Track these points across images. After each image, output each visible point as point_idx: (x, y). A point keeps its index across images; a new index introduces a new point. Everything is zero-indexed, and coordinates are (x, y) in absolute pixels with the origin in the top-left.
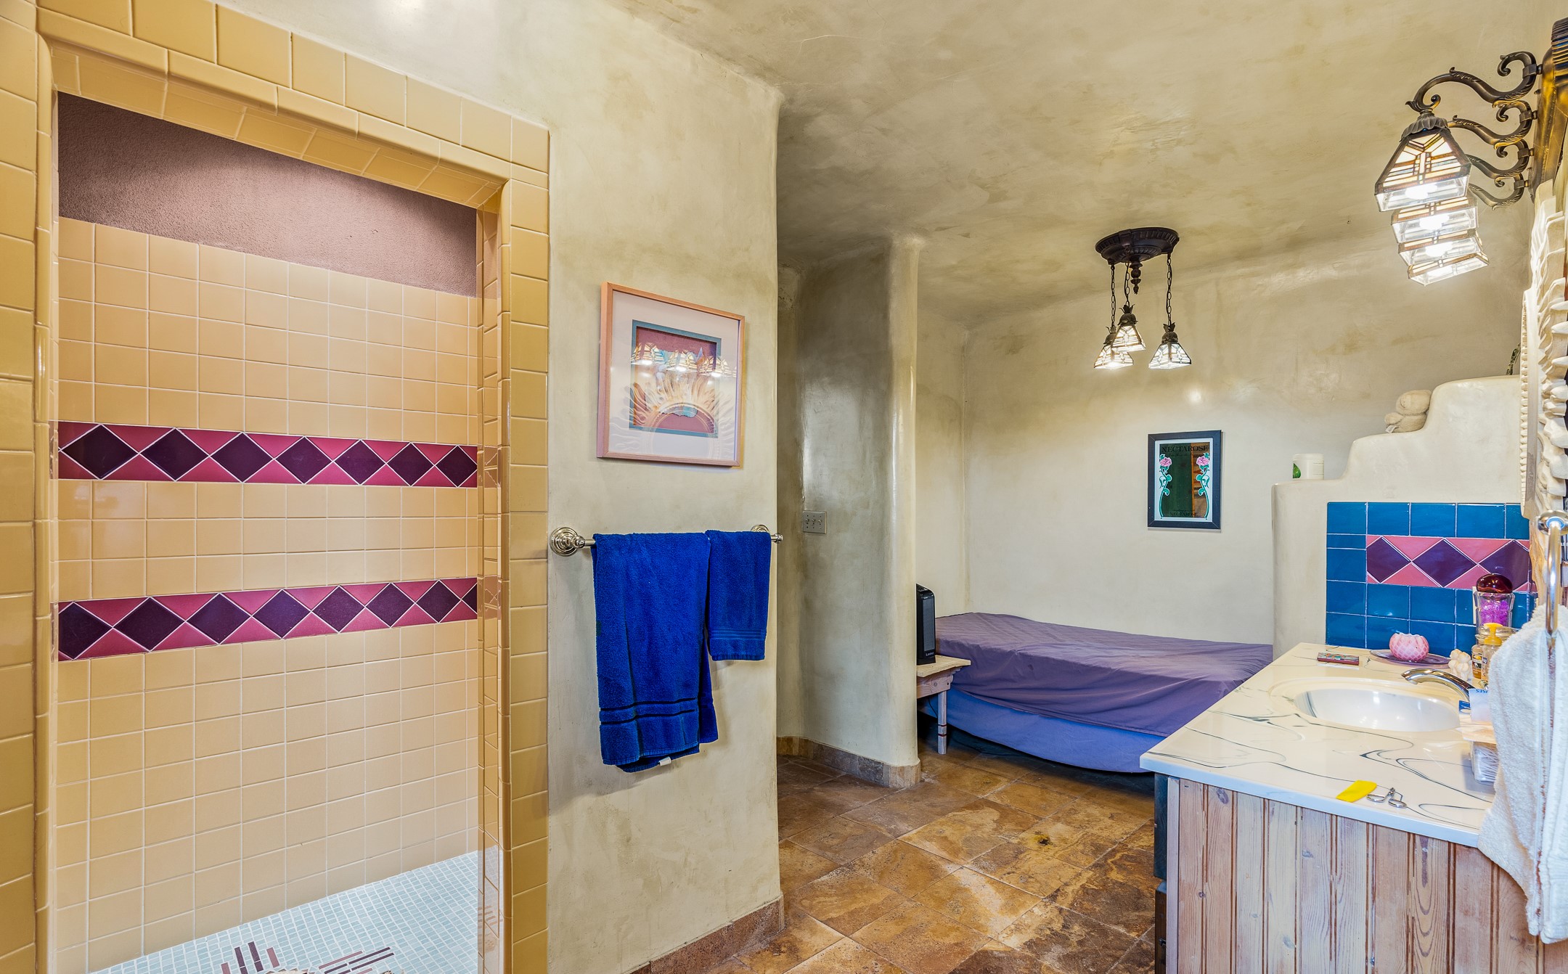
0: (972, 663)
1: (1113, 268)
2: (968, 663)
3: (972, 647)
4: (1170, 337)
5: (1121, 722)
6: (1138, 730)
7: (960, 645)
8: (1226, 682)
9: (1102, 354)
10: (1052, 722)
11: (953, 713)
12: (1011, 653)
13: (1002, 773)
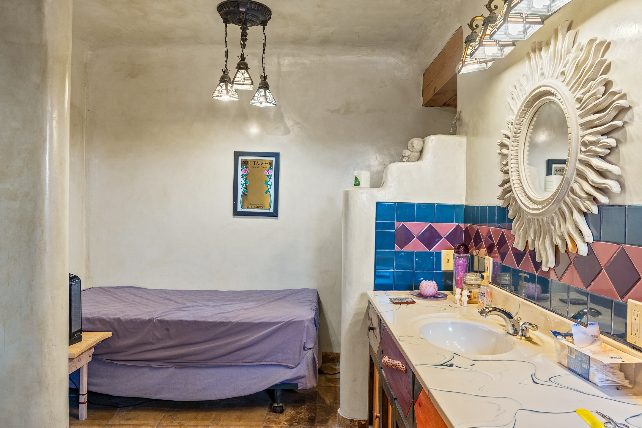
0: (113, 334)
1: (226, 26)
2: (110, 334)
3: (113, 321)
4: (265, 86)
5: (239, 360)
6: (251, 364)
7: (102, 321)
8: (307, 320)
9: (218, 88)
10: (185, 371)
11: (95, 381)
12: (150, 321)
13: (143, 422)
